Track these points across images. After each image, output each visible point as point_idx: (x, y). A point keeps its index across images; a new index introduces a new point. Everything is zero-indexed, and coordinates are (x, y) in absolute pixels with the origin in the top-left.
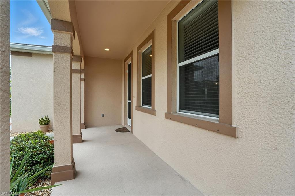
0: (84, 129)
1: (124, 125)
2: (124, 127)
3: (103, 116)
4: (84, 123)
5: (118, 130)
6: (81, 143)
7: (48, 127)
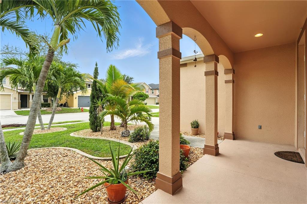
0: (232, 140)
1: (298, 149)
2: (297, 151)
3: (260, 127)
4: (232, 133)
5: (279, 154)
6: (214, 155)
7: (197, 131)
